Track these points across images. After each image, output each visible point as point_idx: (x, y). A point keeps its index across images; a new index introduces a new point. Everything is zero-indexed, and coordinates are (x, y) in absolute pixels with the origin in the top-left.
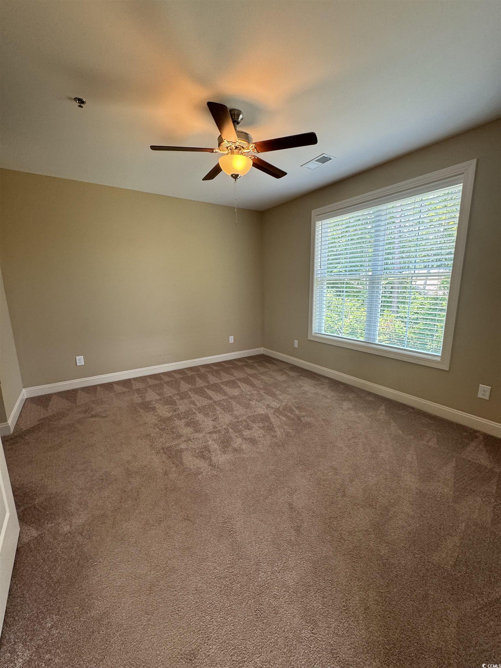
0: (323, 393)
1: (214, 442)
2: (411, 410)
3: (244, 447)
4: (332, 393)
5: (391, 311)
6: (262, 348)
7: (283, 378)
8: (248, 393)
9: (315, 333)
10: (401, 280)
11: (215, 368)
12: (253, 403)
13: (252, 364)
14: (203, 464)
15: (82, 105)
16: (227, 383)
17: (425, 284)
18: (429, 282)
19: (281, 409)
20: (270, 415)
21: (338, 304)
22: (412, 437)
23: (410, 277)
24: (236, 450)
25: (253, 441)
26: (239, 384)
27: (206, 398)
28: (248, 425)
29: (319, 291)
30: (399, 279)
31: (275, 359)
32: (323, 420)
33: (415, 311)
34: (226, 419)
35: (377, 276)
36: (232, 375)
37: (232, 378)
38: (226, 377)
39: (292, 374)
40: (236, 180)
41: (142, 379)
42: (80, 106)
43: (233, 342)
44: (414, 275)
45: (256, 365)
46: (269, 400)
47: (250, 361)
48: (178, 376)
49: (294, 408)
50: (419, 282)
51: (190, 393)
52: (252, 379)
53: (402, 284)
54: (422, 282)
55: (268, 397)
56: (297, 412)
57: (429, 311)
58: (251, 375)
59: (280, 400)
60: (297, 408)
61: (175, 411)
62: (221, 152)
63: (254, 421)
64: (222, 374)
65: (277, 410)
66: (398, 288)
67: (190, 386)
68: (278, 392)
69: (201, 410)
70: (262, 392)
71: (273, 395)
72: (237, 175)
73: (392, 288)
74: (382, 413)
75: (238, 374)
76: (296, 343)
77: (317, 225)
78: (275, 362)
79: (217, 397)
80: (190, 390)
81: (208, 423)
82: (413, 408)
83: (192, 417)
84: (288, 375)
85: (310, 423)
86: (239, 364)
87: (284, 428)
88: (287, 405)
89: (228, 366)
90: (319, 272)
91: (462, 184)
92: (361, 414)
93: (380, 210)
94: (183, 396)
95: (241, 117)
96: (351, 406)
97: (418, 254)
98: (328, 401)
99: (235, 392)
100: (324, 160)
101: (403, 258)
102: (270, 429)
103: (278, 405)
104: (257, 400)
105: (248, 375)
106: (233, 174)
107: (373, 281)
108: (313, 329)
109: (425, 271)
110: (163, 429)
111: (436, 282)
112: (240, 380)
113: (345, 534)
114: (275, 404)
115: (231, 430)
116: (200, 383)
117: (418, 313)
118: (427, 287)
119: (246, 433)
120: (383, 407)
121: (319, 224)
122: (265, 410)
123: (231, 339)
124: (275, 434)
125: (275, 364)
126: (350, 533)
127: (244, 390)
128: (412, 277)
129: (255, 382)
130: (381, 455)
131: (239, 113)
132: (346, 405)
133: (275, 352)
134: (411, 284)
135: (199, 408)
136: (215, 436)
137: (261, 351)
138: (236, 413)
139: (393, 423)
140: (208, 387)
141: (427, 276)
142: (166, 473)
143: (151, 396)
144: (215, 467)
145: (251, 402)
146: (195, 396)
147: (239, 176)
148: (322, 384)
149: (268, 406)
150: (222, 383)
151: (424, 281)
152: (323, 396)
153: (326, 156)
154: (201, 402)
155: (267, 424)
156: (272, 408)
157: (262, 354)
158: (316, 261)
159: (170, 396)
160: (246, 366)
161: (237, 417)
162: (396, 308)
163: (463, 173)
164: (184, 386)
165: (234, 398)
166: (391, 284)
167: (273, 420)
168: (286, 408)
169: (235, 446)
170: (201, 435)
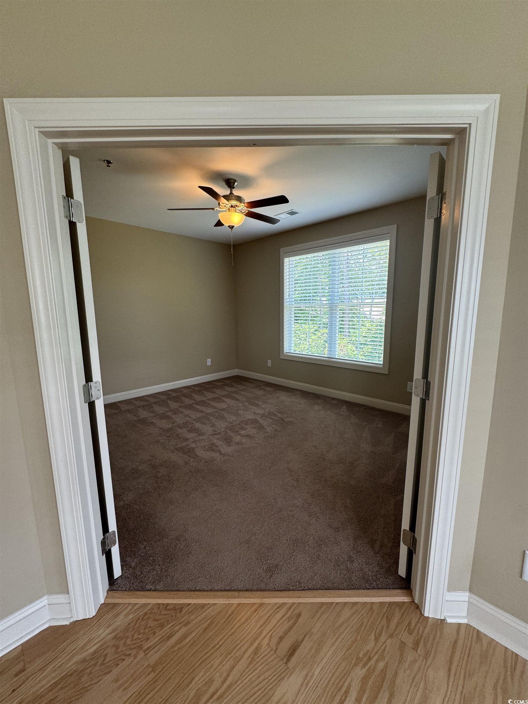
0: (297, 401)
1: (218, 441)
2: (365, 407)
3: (244, 441)
4: (304, 401)
5: (344, 335)
6: (237, 370)
7: (261, 392)
8: (235, 405)
9: (286, 353)
10: (350, 308)
11: (197, 389)
12: (241, 412)
13: (230, 383)
14: (213, 454)
15: (109, 165)
16: (213, 399)
17: (371, 310)
18: (373, 309)
19: (266, 414)
20: (258, 419)
21: (296, 330)
22: (366, 423)
23: (358, 305)
24: (238, 444)
25: (249, 436)
26: (224, 399)
27: (198, 411)
28: (242, 427)
29: (288, 317)
30: (349, 307)
31: (250, 379)
32: (301, 419)
33: (364, 335)
34: (221, 425)
35: (334, 304)
36: (215, 393)
37: (216, 396)
38: (210, 395)
39: (268, 389)
40: (232, 230)
41: (128, 402)
42: (108, 166)
43: (210, 364)
44: (362, 304)
45: (234, 384)
46: (254, 409)
47: (227, 382)
48: (164, 397)
49: (277, 413)
50: (365, 309)
51: (180, 409)
52: (234, 395)
53: (351, 310)
54: (369, 309)
55: (253, 407)
56: (279, 415)
57: (375, 335)
58: (232, 392)
59: (263, 408)
60: (279, 412)
61: (174, 423)
62: (220, 210)
63: (246, 424)
64: (205, 393)
65: (263, 416)
66: (349, 314)
67: (178, 404)
68: (260, 403)
69: (198, 420)
70: (246, 404)
71: (257, 406)
72: (233, 227)
73: (343, 313)
74: (344, 410)
75: (220, 392)
76: (269, 363)
77: (285, 261)
78: (251, 380)
79: (209, 410)
80: (180, 407)
81: (207, 429)
82: (365, 406)
83: (191, 425)
84: (265, 390)
85: (292, 422)
86: (218, 384)
87: (272, 426)
88: (270, 411)
89: (208, 386)
90: (288, 301)
91: (389, 240)
92: (329, 412)
93: (335, 253)
94: (176, 412)
95: (236, 184)
96: (320, 408)
97: (363, 284)
98: (302, 406)
99: (223, 406)
100: (292, 213)
101: (351, 287)
102: (261, 428)
103: (263, 412)
104: (244, 410)
105: (229, 392)
106: (230, 226)
107: (332, 308)
108: (285, 349)
109: (370, 301)
110: (169, 436)
111: (379, 309)
112: (224, 396)
113: (328, 478)
114: (260, 411)
115: (229, 432)
116: (187, 401)
117: (366, 337)
118: (373, 313)
119: (243, 432)
120: (344, 407)
121: (286, 260)
122: (253, 416)
123: (209, 362)
124: (266, 431)
125: (251, 382)
126: (331, 477)
127: (230, 403)
128: (360, 305)
129: (238, 397)
130: (346, 435)
131: (235, 181)
132: (316, 408)
133: (249, 372)
134: (360, 310)
135: (194, 419)
136: (217, 436)
137: (236, 372)
138: (228, 420)
139: (353, 416)
140: (196, 404)
141: (371, 305)
142: (186, 463)
143: (144, 414)
144: (225, 455)
145: (239, 411)
146: (187, 411)
147: (235, 227)
148: (296, 395)
149: (254, 413)
150: (209, 400)
151: (369, 308)
152: (298, 403)
153: (295, 211)
154: (194, 415)
155: (257, 425)
156: (258, 414)
157: (237, 375)
158: (285, 291)
159: (163, 413)
160: (224, 385)
161: (230, 423)
162: (348, 332)
163: (389, 233)
164: (174, 405)
165: (223, 410)
166: (343, 310)
167: (262, 422)
168: (270, 413)
169: (237, 441)
170: (205, 437)
